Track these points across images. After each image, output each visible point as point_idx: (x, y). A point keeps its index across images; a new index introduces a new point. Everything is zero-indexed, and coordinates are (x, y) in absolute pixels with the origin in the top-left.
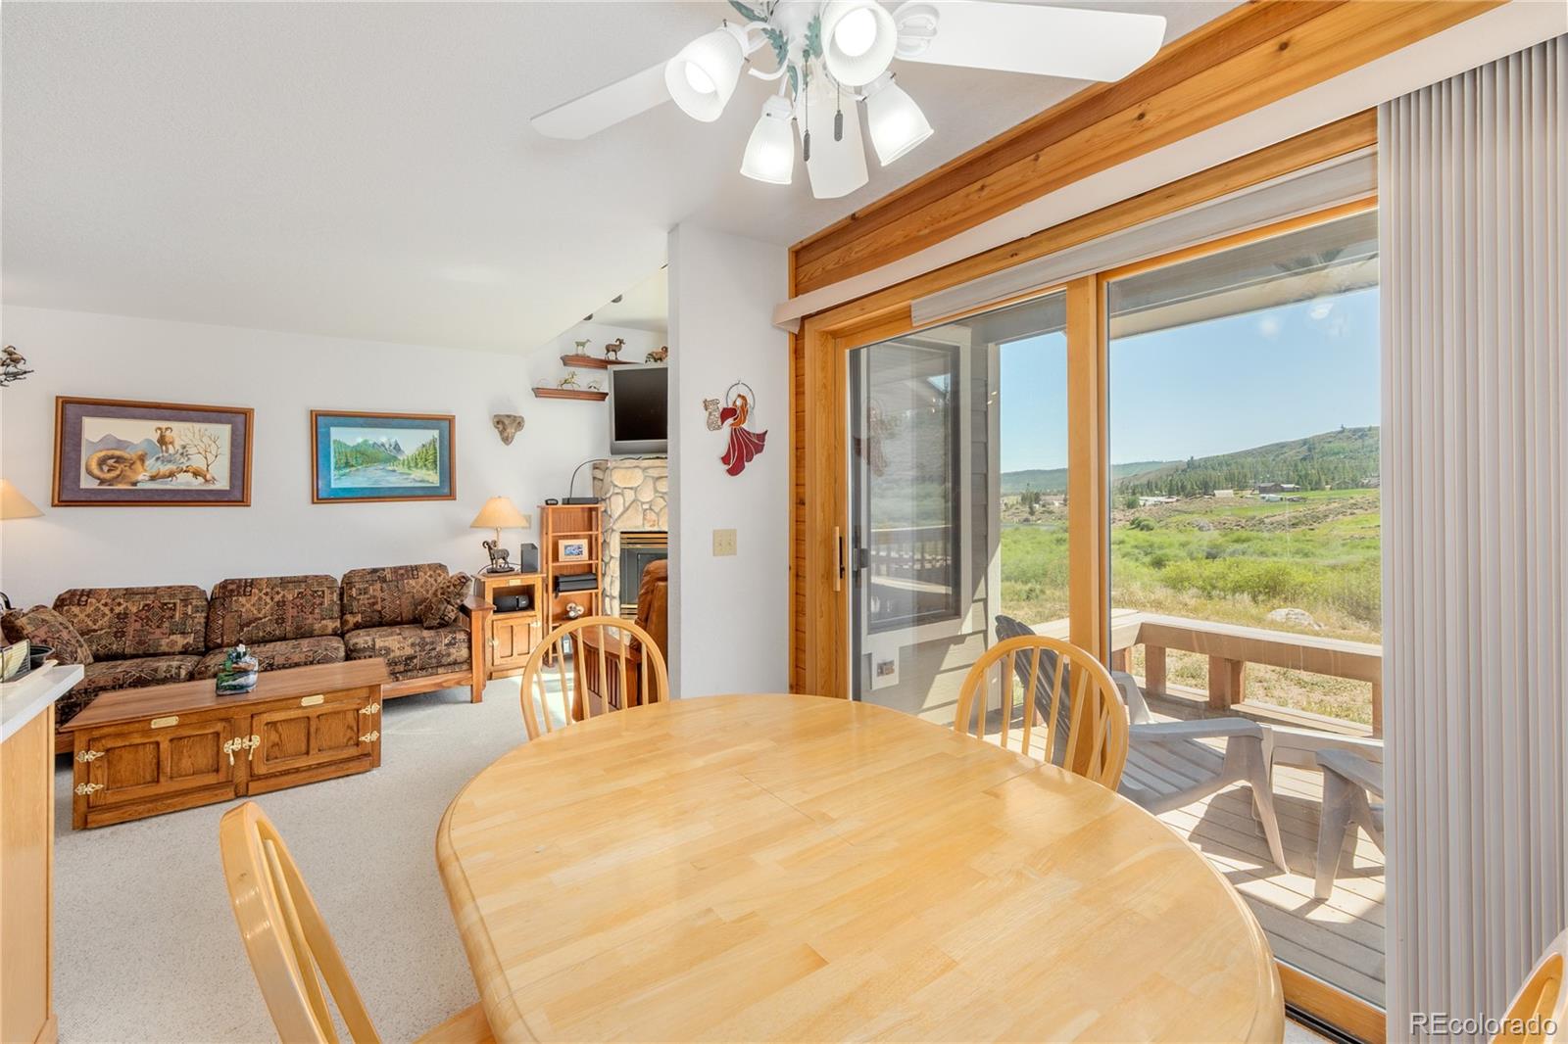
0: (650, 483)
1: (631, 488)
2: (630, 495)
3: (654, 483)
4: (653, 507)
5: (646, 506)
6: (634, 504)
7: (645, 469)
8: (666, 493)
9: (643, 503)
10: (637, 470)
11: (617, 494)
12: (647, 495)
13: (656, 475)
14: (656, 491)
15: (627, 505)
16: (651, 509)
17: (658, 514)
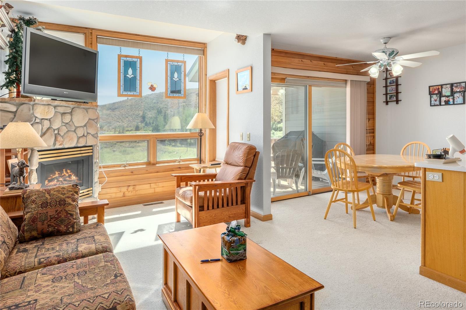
0: (60, 116)
1: (47, 119)
2: (46, 124)
3: (62, 116)
4: (60, 133)
5: (56, 132)
6: (50, 131)
7: (55, 107)
8: (67, 123)
9: (54, 130)
10: (50, 106)
11: (37, 123)
12: (57, 125)
13: (62, 112)
14: (63, 122)
15: (44, 130)
16: (59, 134)
17: (62, 137)
